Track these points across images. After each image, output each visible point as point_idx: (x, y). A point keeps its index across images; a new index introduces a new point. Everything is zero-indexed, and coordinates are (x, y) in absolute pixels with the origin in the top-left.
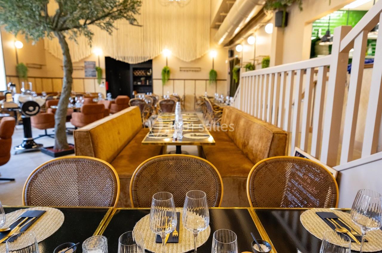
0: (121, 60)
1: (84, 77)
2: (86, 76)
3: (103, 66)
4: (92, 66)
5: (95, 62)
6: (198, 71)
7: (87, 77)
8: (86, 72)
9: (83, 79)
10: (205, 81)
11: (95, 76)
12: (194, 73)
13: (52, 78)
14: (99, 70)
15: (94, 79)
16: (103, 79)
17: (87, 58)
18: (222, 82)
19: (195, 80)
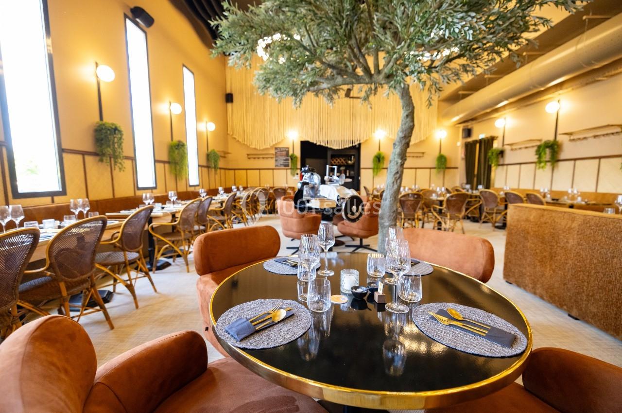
0: (323, 144)
1: (273, 167)
2: (276, 166)
3: (298, 153)
4: (284, 153)
5: (288, 148)
6: (420, 157)
7: (277, 168)
8: (276, 160)
9: (273, 169)
10: (428, 170)
11: (288, 166)
12: (415, 159)
13: (235, 169)
14: (293, 158)
15: (287, 169)
16: (297, 169)
17: (279, 143)
18: (452, 170)
19: (416, 168)
